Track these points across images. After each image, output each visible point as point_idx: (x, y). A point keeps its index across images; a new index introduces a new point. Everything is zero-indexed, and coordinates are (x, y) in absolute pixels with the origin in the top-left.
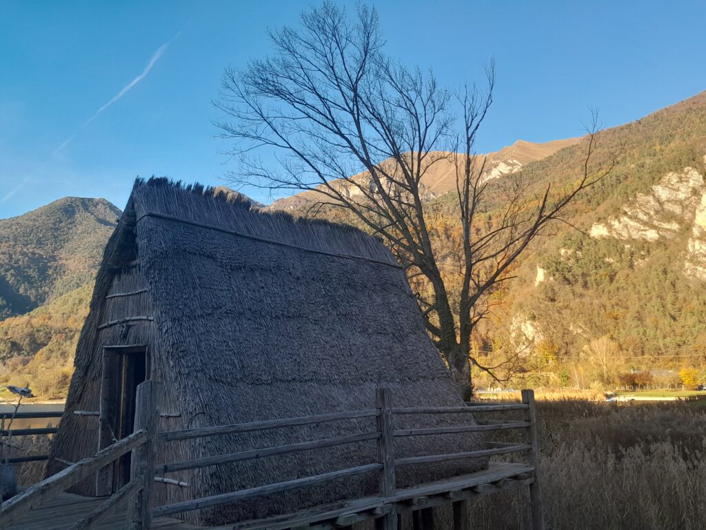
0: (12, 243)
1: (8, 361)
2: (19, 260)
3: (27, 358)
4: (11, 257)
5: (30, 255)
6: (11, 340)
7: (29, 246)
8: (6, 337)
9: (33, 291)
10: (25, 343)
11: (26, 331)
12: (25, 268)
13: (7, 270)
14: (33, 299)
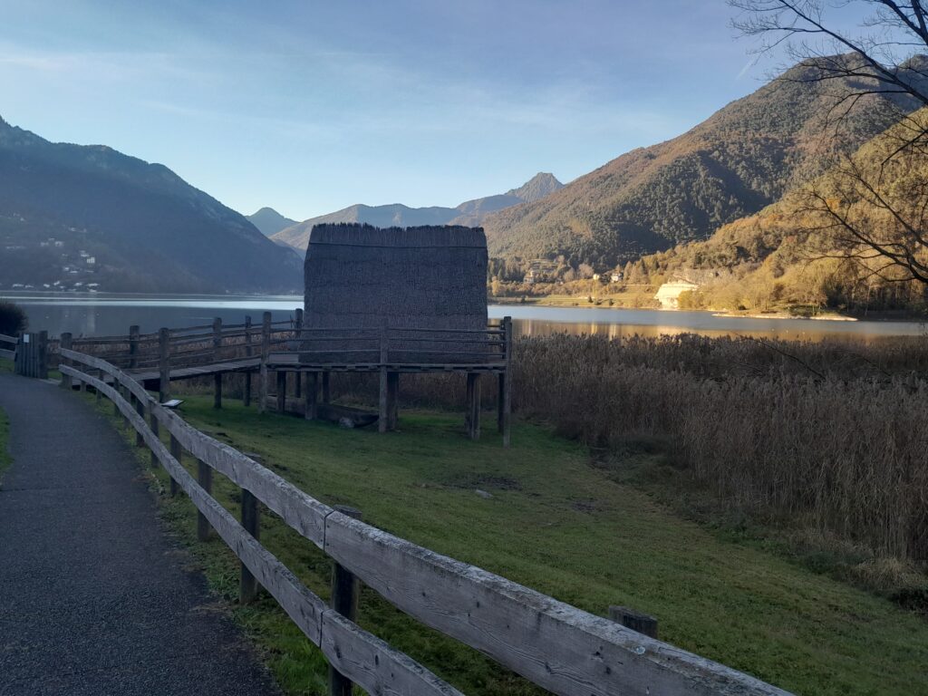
0: (742, 129)
1: (734, 269)
2: (750, 149)
3: (754, 265)
4: (741, 147)
5: (762, 141)
6: (737, 245)
7: (761, 130)
8: (732, 242)
9: (767, 185)
10: (752, 248)
11: (753, 233)
12: (757, 158)
13: (738, 163)
14: (767, 195)
